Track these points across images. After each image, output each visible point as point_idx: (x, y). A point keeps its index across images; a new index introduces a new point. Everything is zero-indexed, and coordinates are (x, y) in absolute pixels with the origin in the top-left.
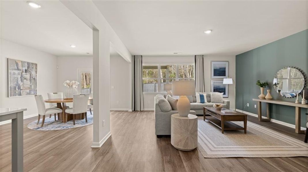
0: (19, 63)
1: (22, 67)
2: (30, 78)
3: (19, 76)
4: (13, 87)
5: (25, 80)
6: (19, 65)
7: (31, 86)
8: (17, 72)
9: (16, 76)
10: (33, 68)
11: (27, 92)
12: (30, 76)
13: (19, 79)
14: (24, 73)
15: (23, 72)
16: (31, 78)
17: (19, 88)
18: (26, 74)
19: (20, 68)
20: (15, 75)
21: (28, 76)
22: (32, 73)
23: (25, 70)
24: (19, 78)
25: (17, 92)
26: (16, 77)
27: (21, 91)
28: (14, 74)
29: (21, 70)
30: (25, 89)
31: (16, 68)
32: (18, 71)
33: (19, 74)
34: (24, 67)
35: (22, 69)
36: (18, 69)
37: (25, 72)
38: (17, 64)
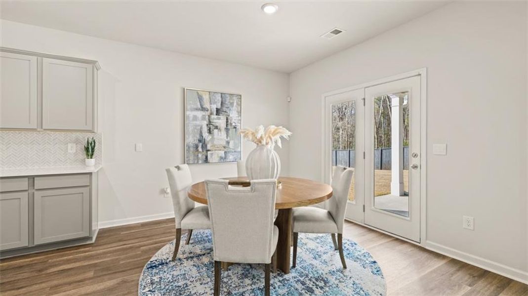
0: (204, 97)
1: (211, 104)
2: (225, 127)
3: (205, 123)
4: (192, 145)
5: (216, 131)
6: (205, 100)
7: (228, 143)
8: (200, 114)
9: (198, 123)
10: (232, 104)
11: (220, 155)
12: (227, 122)
13: (205, 129)
14: (214, 116)
15: (211, 114)
16: (229, 127)
17: (204, 146)
18: (219, 119)
19: (207, 105)
20: (196, 120)
21: (221, 122)
22: (231, 116)
23: (215, 110)
24: (204, 126)
25: (200, 155)
26: (198, 126)
27: (209, 152)
28: (195, 118)
29: (207, 111)
30: (216, 150)
31: (199, 106)
32: (202, 112)
33: (203, 118)
34: (215, 103)
35: (211, 107)
36: (203, 109)
37: (216, 115)
38: (200, 99)
